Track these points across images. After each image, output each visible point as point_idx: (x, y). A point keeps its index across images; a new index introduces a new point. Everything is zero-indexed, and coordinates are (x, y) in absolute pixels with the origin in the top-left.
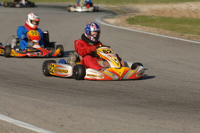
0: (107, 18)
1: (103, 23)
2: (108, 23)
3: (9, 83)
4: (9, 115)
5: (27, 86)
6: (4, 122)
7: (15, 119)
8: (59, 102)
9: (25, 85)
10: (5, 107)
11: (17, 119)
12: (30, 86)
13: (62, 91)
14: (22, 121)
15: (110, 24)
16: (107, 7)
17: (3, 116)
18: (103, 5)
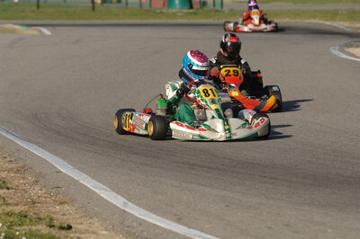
0: (351, 46)
1: (345, 56)
2: (353, 55)
3: (177, 163)
4: (179, 220)
5: (209, 168)
6: (171, 232)
7: (190, 227)
8: (267, 198)
9: (205, 167)
10: (172, 206)
11: (193, 228)
12: (215, 169)
13: (271, 178)
14: (202, 231)
15: (357, 57)
16: (350, 27)
17: (168, 222)
18: (342, 23)
